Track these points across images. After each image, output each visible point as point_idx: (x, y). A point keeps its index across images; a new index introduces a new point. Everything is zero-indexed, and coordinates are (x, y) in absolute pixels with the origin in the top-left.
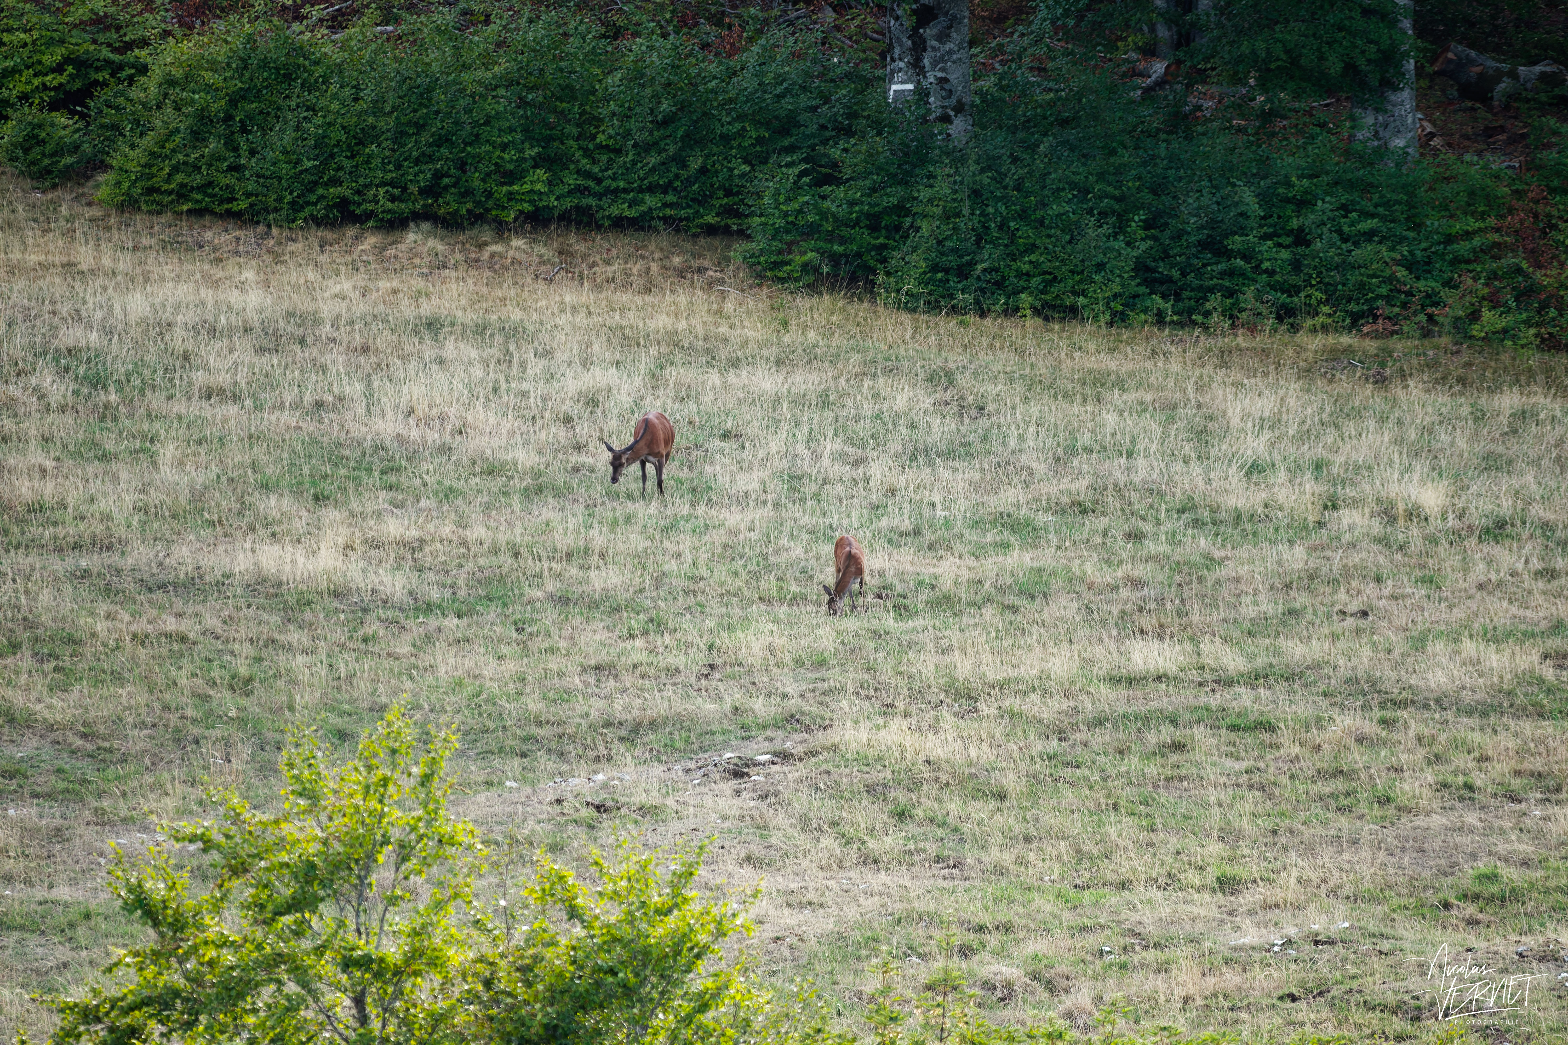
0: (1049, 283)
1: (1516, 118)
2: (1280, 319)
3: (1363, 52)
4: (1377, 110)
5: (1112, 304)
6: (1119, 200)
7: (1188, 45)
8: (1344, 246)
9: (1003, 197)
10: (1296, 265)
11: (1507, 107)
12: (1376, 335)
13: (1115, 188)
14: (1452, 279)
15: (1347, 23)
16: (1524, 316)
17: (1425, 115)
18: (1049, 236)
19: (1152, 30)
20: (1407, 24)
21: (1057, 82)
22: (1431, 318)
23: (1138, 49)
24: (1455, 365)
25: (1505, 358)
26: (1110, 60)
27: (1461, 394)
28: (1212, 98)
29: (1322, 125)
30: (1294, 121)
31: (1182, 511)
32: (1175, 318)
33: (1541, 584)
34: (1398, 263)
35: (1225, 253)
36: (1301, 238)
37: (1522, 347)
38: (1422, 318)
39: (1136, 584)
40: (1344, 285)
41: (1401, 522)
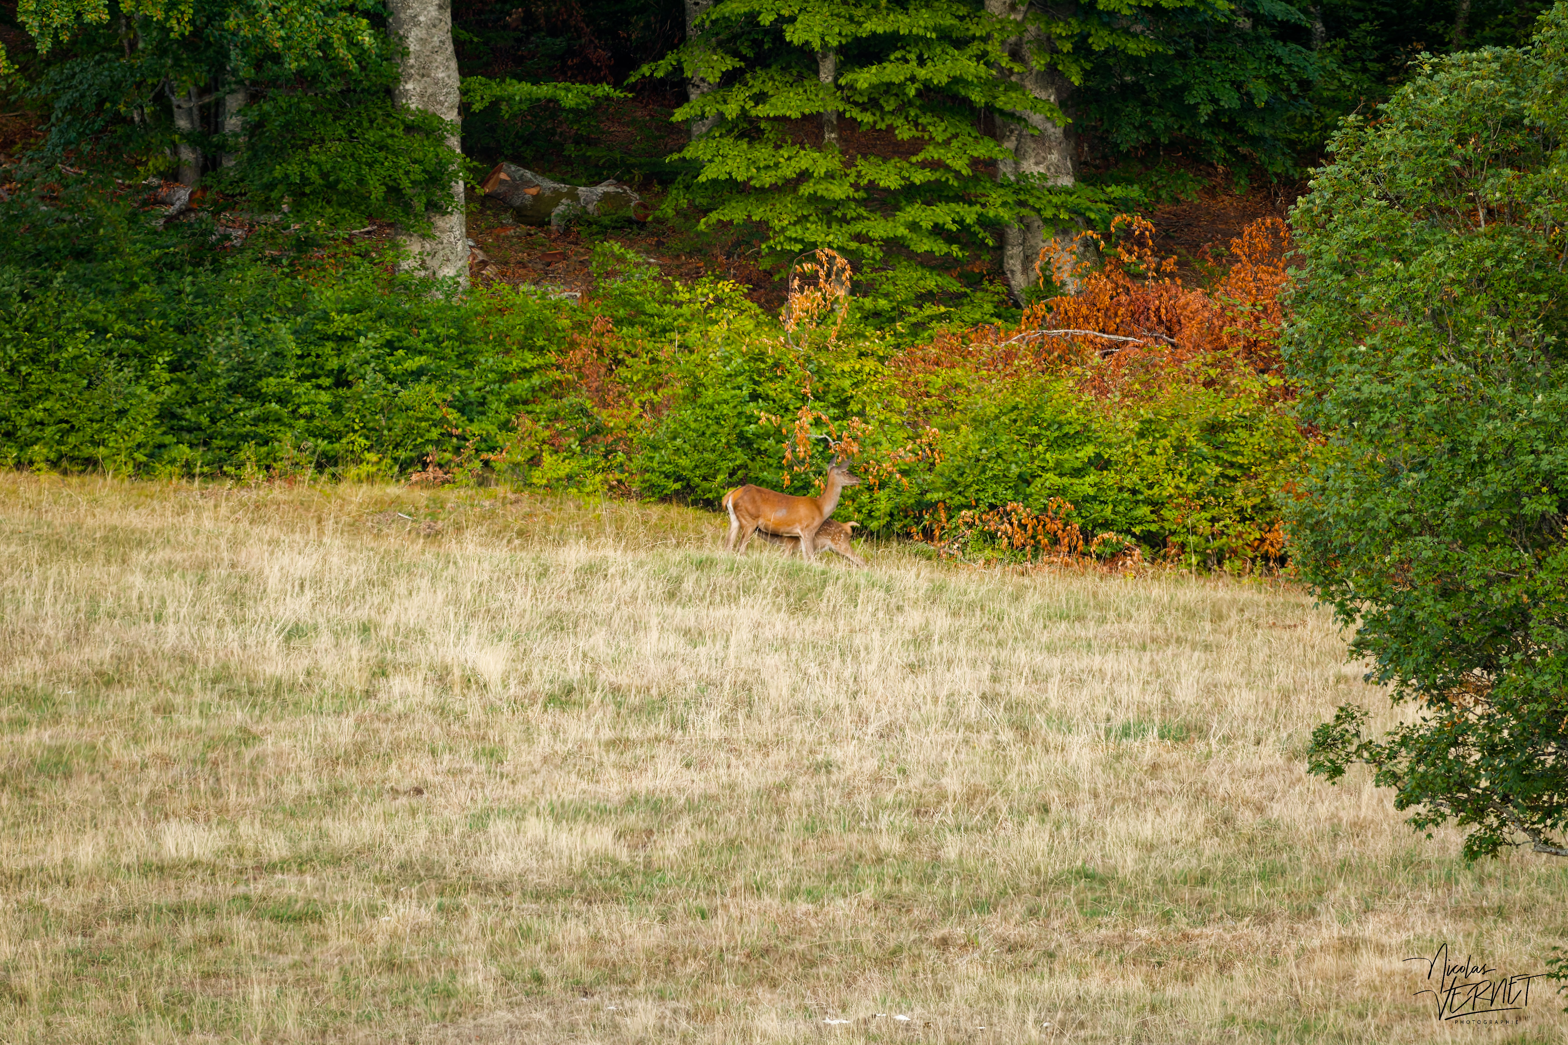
0: (65, 433)
1: (576, 244)
2: (320, 467)
3: (407, 173)
4: (423, 237)
5: (136, 455)
6: (141, 340)
7: (214, 169)
8: (389, 387)
9: (13, 339)
10: (337, 409)
11: (567, 232)
12: (425, 484)
13: (137, 326)
14: (509, 421)
15: (389, 141)
16: (590, 461)
17: (477, 242)
18: (64, 381)
19: (175, 151)
20: (454, 142)
21: (72, 212)
22: (486, 463)
23: (160, 174)
24: (514, 516)
25: (571, 507)
26: (130, 186)
27: (523, 548)
28: (242, 226)
29: (364, 255)
30: (333, 251)
31: (215, 681)
32: (206, 469)
33: (613, 756)
34: (450, 405)
35: (258, 397)
36: (341, 380)
37: (588, 494)
38: (477, 465)
39: (166, 762)
40: (390, 430)
41: (457, 690)
